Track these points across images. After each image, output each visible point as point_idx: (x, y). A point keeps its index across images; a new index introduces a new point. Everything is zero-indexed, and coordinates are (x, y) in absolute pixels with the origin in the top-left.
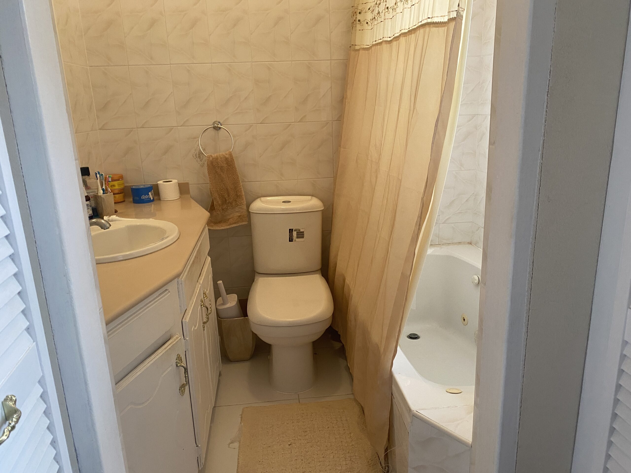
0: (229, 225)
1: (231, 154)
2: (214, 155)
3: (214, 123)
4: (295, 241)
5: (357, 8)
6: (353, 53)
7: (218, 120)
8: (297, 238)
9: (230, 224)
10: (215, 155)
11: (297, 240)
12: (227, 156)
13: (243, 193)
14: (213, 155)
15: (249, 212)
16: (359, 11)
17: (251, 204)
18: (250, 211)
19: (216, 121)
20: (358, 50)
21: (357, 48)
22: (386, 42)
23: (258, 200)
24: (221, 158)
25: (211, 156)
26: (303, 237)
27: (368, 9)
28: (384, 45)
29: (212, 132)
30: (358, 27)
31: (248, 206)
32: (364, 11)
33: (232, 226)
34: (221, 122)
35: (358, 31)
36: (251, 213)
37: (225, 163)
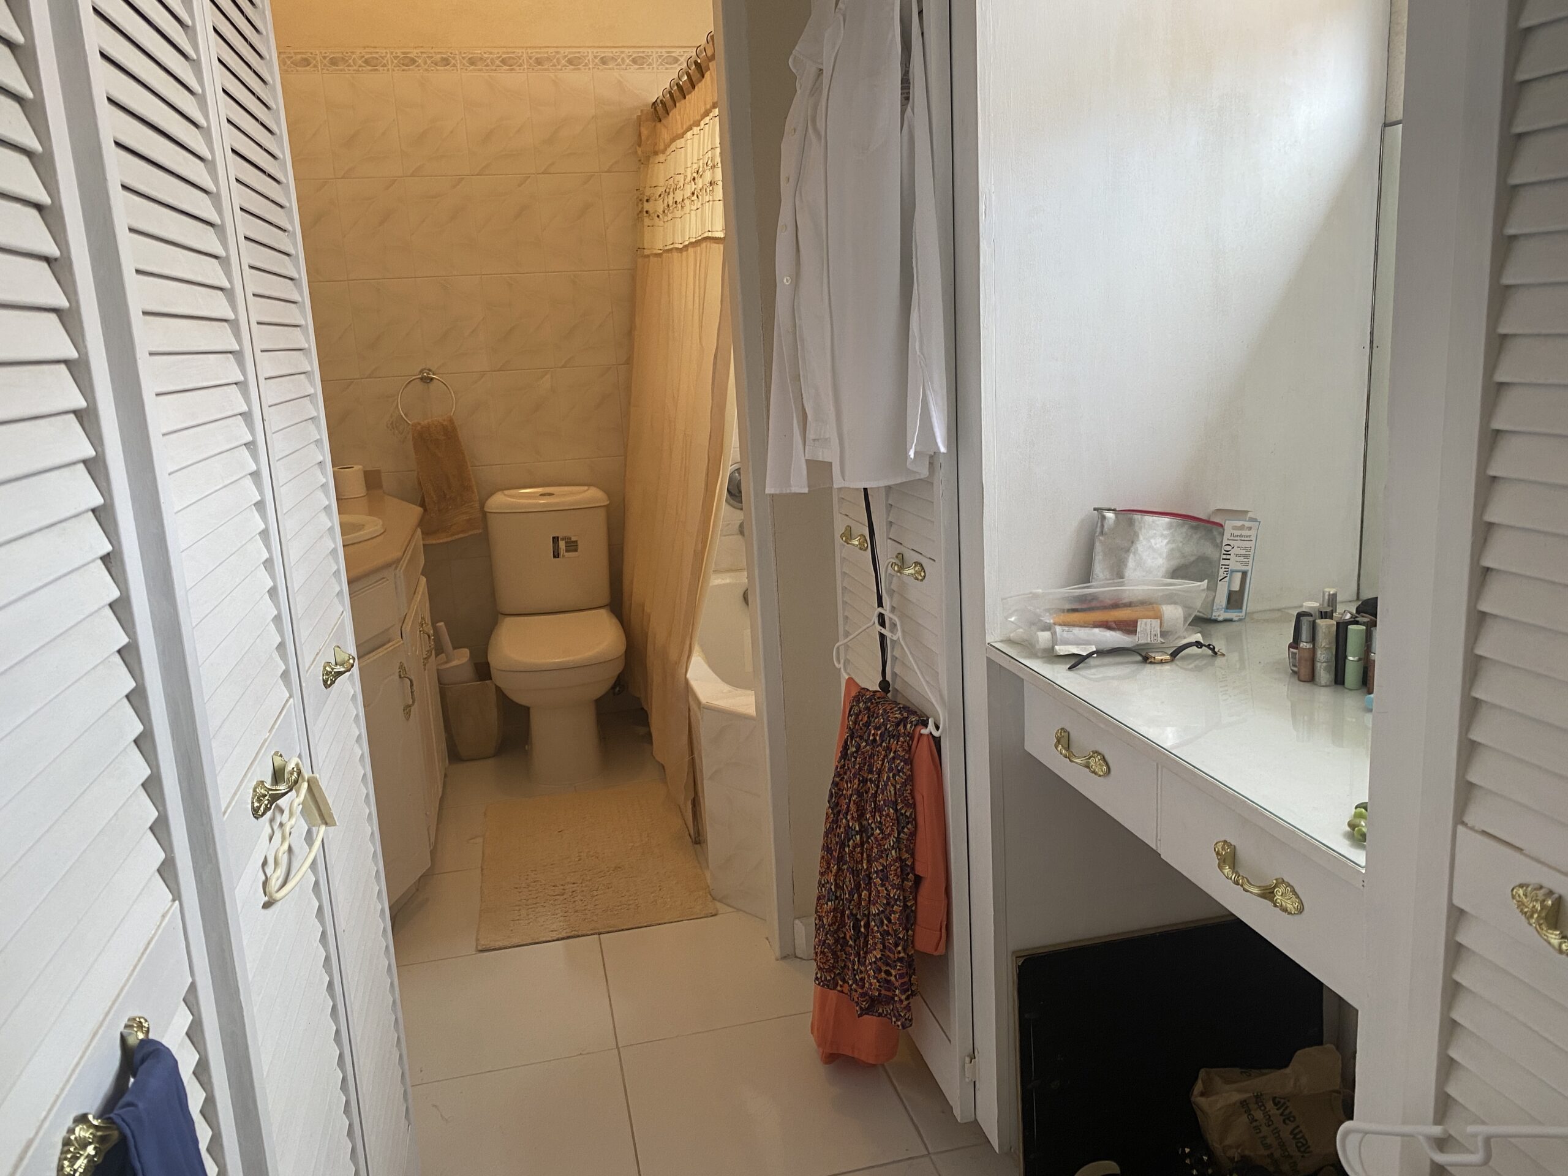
0: (451, 535)
1: (451, 421)
2: (424, 423)
3: (422, 371)
4: (564, 556)
5: (643, 194)
6: (640, 260)
7: (428, 367)
8: (567, 551)
9: (453, 535)
10: (426, 422)
11: (567, 554)
12: (445, 423)
13: (474, 483)
14: (422, 423)
15: (484, 514)
16: (646, 198)
17: (487, 500)
18: (486, 509)
19: (425, 369)
20: (648, 256)
21: (647, 252)
22: (677, 249)
23: (500, 493)
24: (436, 427)
25: (419, 424)
26: (576, 550)
27: (658, 196)
28: (675, 254)
29: (419, 386)
30: (647, 221)
31: (482, 506)
32: (653, 198)
33: (456, 537)
34: (433, 370)
35: (646, 228)
36: (488, 514)
37: (442, 433)
